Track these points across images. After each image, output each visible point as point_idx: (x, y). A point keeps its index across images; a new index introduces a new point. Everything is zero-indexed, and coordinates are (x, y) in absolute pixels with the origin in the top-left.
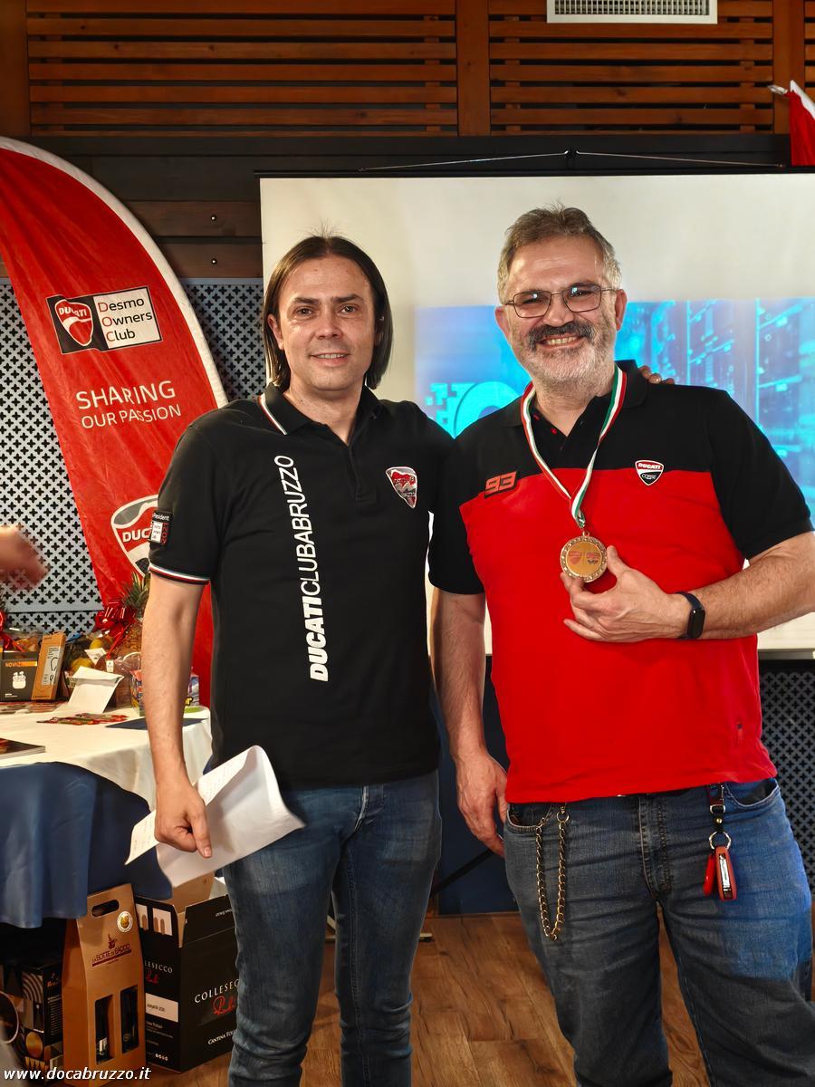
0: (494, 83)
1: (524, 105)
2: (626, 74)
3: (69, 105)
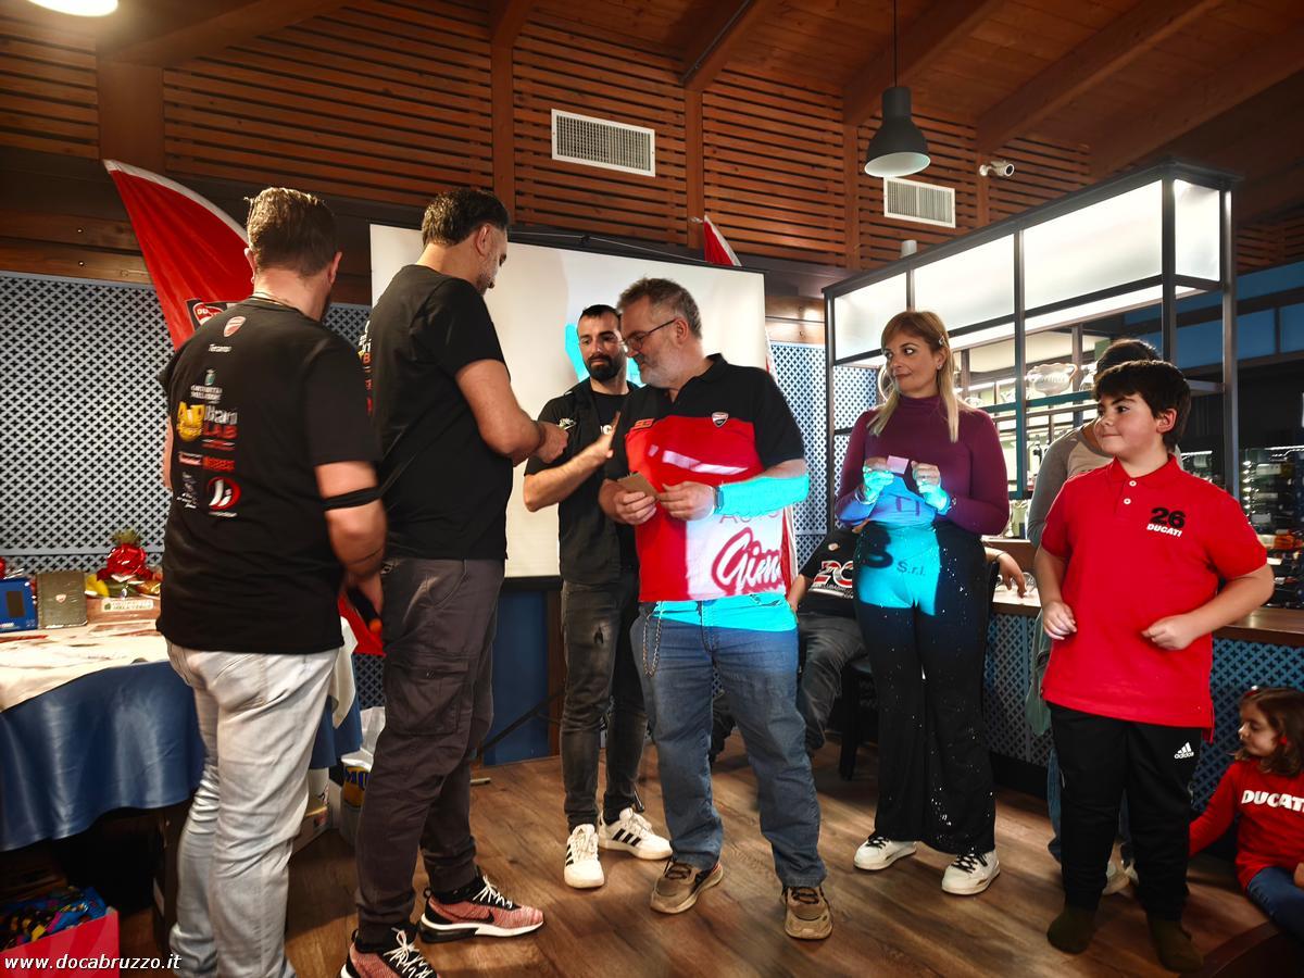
0: (518, 193)
1: (537, 211)
2: (602, 200)
3: (197, 159)
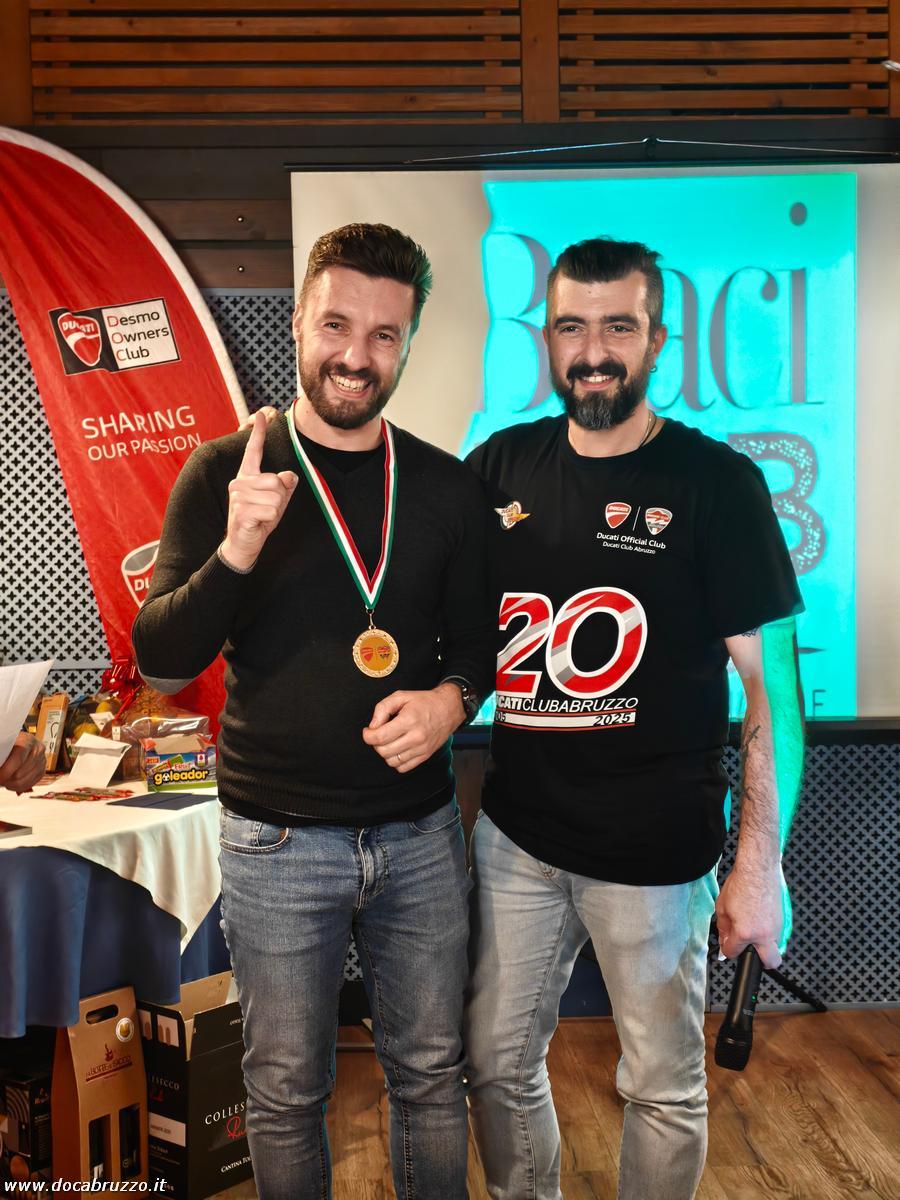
0: (564, 62)
1: (599, 88)
2: (717, 49)
3: (77, 90)
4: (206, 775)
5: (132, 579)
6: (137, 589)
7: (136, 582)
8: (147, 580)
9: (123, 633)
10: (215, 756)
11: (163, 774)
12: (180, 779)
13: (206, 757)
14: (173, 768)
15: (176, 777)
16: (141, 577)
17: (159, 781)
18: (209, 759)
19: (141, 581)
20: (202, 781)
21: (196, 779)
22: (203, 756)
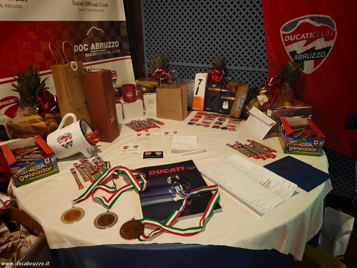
4: (316, 150)
5: (284, 35)
6: (286, 40)
7: (286, 37)
8: (291, 36)
9: (275, 59)
10: (324, 142)
11: (293, 146)
12: (302, 150)
13: (319, 142)
14: (300, 145)
15: (300, 149)
16: (289, 35)
17: (291, 149)
18: (320, 143)
19: (289, 37)
20: (313, 153)
21: (310, 151)
22: (318, 141)
